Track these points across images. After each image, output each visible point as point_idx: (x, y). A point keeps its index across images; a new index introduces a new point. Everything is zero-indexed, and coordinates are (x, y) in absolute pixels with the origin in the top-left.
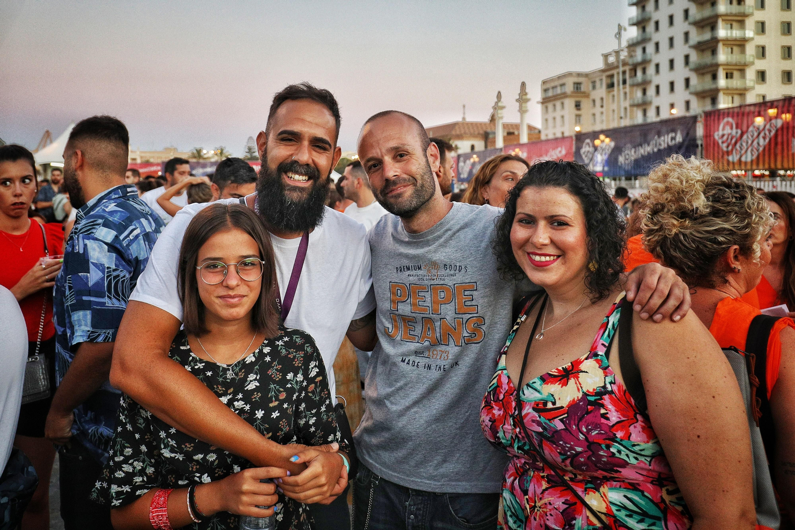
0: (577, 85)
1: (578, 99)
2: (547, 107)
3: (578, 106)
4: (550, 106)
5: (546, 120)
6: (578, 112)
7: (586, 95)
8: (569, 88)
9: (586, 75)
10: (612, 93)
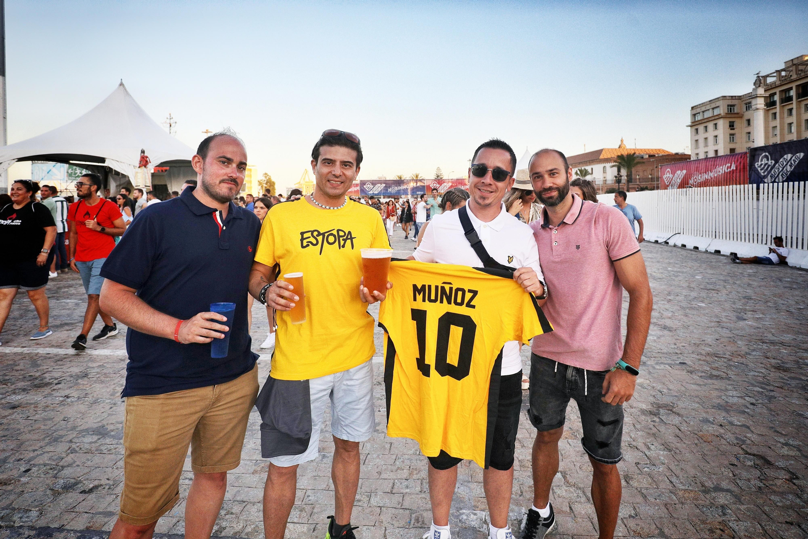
0: (731, 107)
1: (732, 120)
2: (697, 130)
3: (732, 126)
4: (701, 128)
5: (697, 141)
6: (732, 132)
7: (740, 116)
8: (722, 111)
9: (740, 98)
10: (774, 111)
